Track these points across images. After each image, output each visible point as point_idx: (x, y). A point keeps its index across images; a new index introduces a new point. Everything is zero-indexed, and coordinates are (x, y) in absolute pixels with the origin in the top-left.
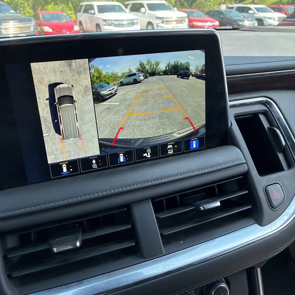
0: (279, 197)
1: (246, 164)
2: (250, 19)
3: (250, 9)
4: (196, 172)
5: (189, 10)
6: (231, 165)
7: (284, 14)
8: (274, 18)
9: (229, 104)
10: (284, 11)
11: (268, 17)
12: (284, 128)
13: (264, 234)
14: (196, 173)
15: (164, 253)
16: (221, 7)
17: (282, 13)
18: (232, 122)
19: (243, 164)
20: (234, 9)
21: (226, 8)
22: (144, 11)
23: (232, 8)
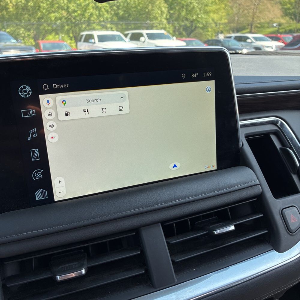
0: (297, 220)
1: (259, 186)
2: (248, 48)
3: (248, 38)
4: (208, 193)
5: (188, 39)
6: (245, 187)
7: (282, 43)
8: (272, 46)
9: (240, 124)
10: (282, 40)
11: (266, 46)
12: (297, 148)
13: (283, 261)
14: (208, 195)
15: (176, 282)
16: (219, 37)
17: (280, 42)
18: (243, 142)
19: (256, 185)
20: (232, 38)
21: (224, 37)
22: (143, 41)
23: (230, 37)
